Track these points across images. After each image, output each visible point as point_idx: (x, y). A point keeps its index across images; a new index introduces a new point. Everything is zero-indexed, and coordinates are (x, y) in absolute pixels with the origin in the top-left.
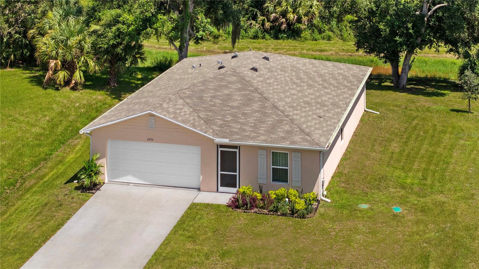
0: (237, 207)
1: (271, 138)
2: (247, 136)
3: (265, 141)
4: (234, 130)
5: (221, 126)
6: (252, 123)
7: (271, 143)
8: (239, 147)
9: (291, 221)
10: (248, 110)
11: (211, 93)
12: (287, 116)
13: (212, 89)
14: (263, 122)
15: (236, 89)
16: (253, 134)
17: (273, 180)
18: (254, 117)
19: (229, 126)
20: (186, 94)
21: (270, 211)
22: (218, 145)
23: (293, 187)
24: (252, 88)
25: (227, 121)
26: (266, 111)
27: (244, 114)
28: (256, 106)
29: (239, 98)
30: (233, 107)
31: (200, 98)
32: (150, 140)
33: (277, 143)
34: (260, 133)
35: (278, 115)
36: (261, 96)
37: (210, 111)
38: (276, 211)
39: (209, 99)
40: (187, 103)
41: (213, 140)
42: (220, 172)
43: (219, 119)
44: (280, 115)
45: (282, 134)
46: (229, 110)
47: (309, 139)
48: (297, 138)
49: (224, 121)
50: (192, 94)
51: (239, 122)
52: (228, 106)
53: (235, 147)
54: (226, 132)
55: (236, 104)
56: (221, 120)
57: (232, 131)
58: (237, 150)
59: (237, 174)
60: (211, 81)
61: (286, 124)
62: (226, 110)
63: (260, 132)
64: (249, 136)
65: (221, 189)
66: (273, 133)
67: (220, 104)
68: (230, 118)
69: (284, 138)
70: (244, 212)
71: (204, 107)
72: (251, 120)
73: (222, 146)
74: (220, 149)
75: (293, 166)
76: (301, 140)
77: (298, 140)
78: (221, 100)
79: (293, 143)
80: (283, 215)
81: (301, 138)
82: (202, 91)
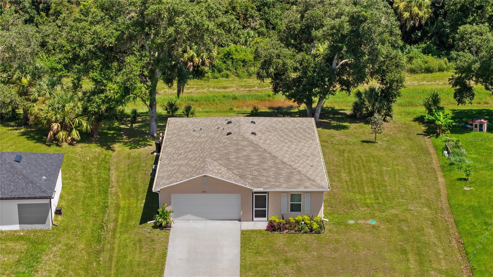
0: (274, 230)
1: (290, 185)
2: (273, 185)
3: (287, 188)
4: (262, 181)
5: (252, 179)
6: (273, 175)
7: (291, 189)
8: (268, 192)
9: (313, 236)
10: (265, 166)
11: (234, 155)
12: (295, 169)
13: (234, 152)
14: (280, 174)
15: (250, 151)
16: (277, 184)
17: (291, 211)
18: (272, 171)
19: (258, 179)
20: (216, 157)
21: (295, 231)
22: (253, 192)
23: (306, 214)
24: (262, 150)
25: (255, 175)
26: (279, 166)
27: (265, 170)
28: (270, 163)
29: (256, 158)
30: (254, 165)
31: (228, 159)
32: (204, 192)
33: (295, 189)
34: (281, 183)
35: (288, 169)
36: (271, 155)
37: (240, 168)
38: (301, 231)
39: (235, 160)
40: (221, 164)
41: (251, 190)
42: (254, 209)
43: (249, 174)
44: (289, 169)
45: (296, 182)
46: (253, 167)
47: (315, 184)
48: (308, 184)
49: (253, 175)
50: (221, 157)
51: (264, 175)
52: (251, 164)
53: (266, 193)
54: (258, 184)
55: (255, 162)
56: (251, 174)
57: (262, 183)
58: (267, 195)
59: (267, 209)
60: (230, 146)
61: (296, 174)
62: (251, 168)
63: (281, 181)
64: (275, 185)
65: (255, 219)
66: (290, 182)
67: (244, 163)
68: (256, 174)
69: (298, 185)
70: (280, 233)
71: (234, 166)
72: (271, 173)
73: (255, 193)
74: (254, 195)
75: (305, 201)
76: (310, 185)
77: (309, 185)
78: (244, 160)
79: (306, 187)
80: (306, 233)
81: (310, 184)
82: (226, 154)
